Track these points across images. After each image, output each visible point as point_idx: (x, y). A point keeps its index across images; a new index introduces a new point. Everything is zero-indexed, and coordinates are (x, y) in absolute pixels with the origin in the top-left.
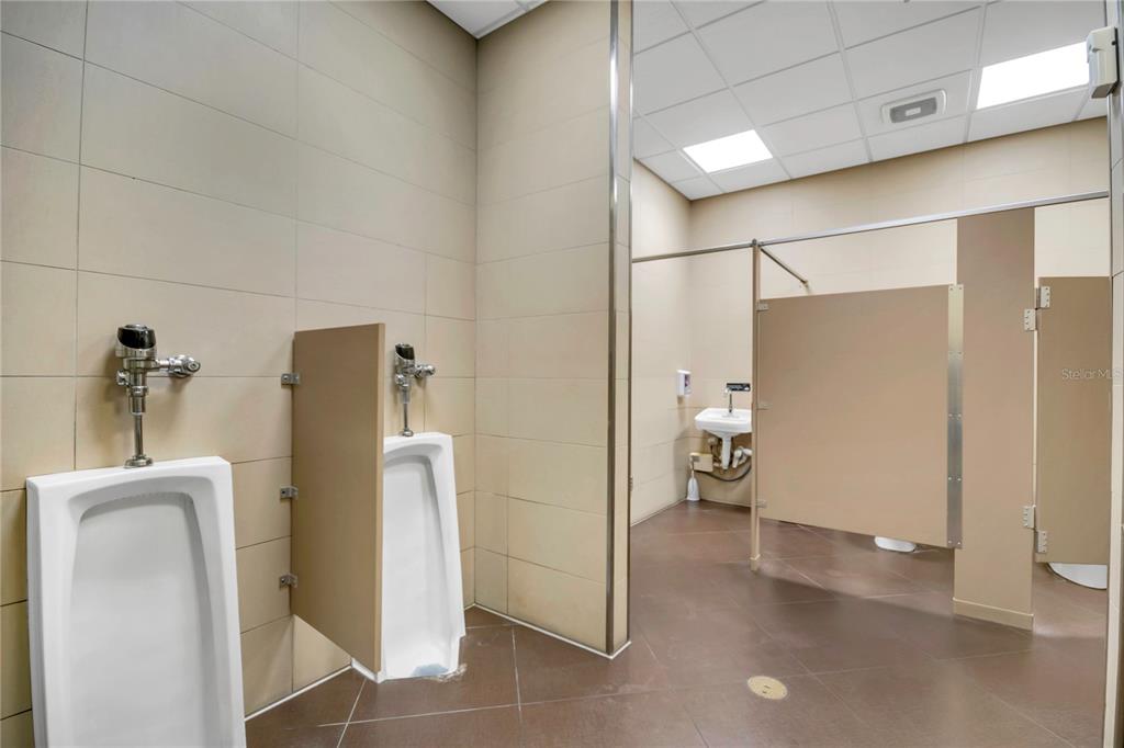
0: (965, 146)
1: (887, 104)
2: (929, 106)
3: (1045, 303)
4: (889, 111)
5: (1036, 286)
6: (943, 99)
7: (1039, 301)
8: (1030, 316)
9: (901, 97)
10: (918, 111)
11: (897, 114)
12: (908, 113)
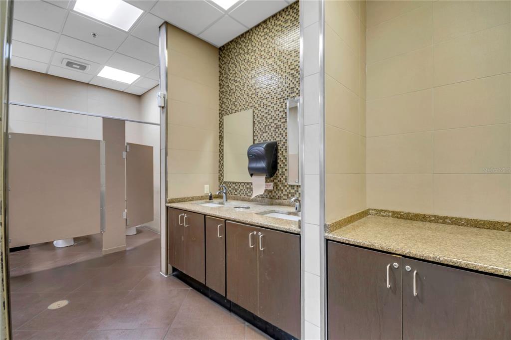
0: (88, 84)
1: (67, 59)
2: (83, 68)
3: (128, 150)
4: (67, 62)
5: (126, 145)
6: (89, 68)
7: (126, 150)
8: (125, 154)
9: (73, 59)
10: (78, 67)
11: (69, 64)
12: (74, 66)
